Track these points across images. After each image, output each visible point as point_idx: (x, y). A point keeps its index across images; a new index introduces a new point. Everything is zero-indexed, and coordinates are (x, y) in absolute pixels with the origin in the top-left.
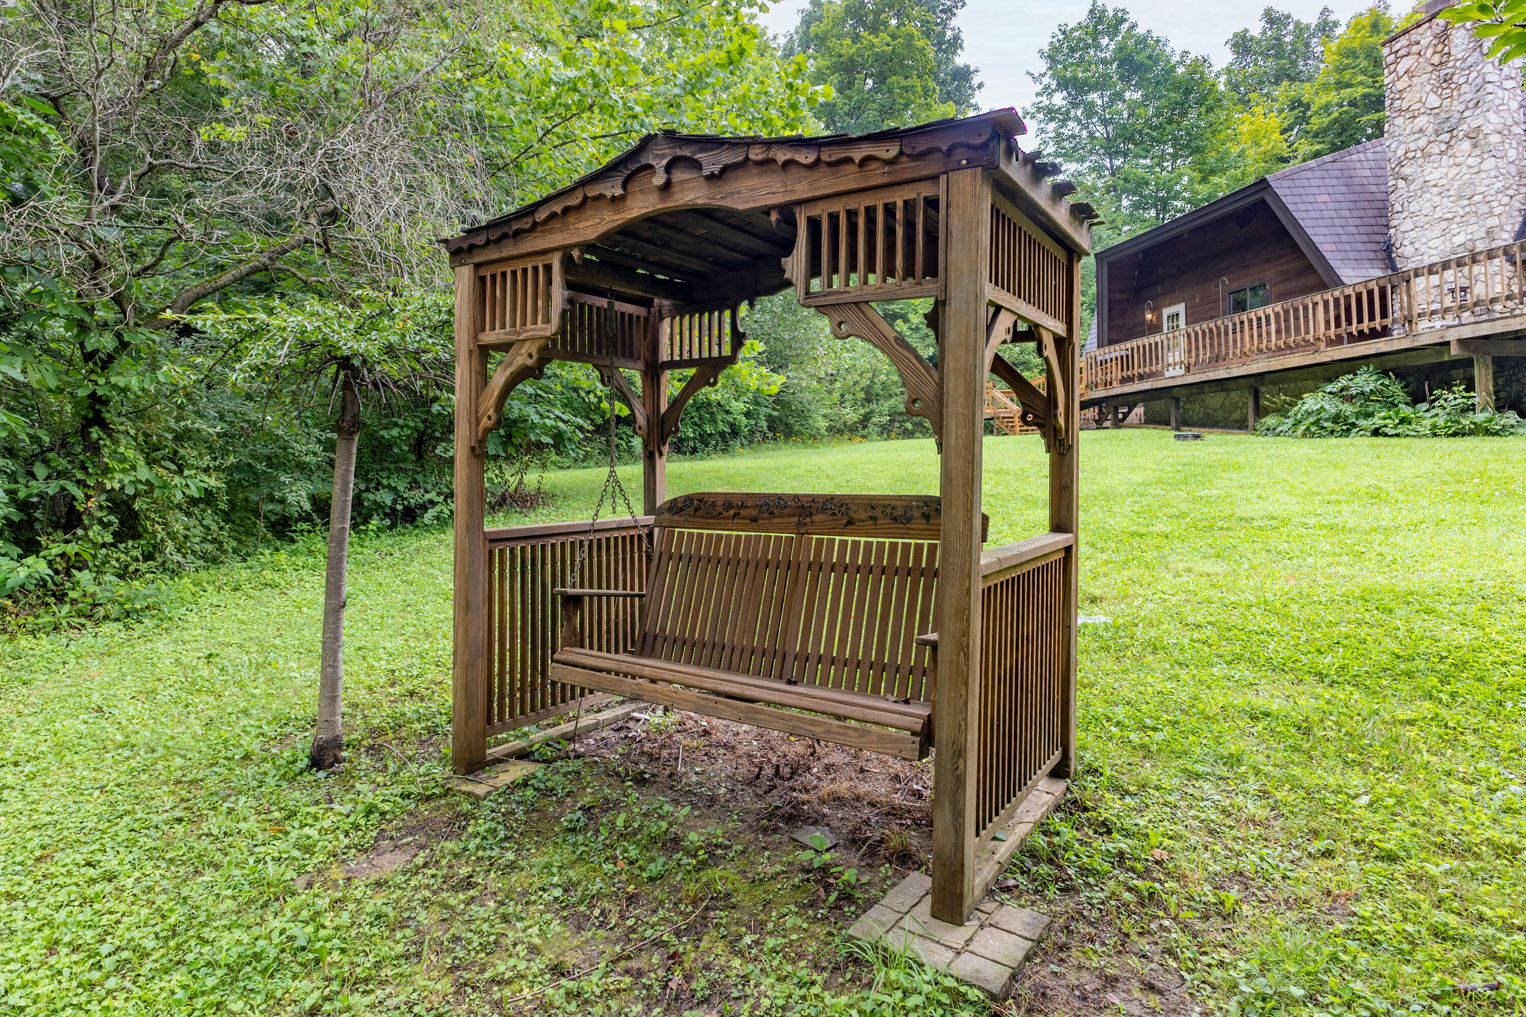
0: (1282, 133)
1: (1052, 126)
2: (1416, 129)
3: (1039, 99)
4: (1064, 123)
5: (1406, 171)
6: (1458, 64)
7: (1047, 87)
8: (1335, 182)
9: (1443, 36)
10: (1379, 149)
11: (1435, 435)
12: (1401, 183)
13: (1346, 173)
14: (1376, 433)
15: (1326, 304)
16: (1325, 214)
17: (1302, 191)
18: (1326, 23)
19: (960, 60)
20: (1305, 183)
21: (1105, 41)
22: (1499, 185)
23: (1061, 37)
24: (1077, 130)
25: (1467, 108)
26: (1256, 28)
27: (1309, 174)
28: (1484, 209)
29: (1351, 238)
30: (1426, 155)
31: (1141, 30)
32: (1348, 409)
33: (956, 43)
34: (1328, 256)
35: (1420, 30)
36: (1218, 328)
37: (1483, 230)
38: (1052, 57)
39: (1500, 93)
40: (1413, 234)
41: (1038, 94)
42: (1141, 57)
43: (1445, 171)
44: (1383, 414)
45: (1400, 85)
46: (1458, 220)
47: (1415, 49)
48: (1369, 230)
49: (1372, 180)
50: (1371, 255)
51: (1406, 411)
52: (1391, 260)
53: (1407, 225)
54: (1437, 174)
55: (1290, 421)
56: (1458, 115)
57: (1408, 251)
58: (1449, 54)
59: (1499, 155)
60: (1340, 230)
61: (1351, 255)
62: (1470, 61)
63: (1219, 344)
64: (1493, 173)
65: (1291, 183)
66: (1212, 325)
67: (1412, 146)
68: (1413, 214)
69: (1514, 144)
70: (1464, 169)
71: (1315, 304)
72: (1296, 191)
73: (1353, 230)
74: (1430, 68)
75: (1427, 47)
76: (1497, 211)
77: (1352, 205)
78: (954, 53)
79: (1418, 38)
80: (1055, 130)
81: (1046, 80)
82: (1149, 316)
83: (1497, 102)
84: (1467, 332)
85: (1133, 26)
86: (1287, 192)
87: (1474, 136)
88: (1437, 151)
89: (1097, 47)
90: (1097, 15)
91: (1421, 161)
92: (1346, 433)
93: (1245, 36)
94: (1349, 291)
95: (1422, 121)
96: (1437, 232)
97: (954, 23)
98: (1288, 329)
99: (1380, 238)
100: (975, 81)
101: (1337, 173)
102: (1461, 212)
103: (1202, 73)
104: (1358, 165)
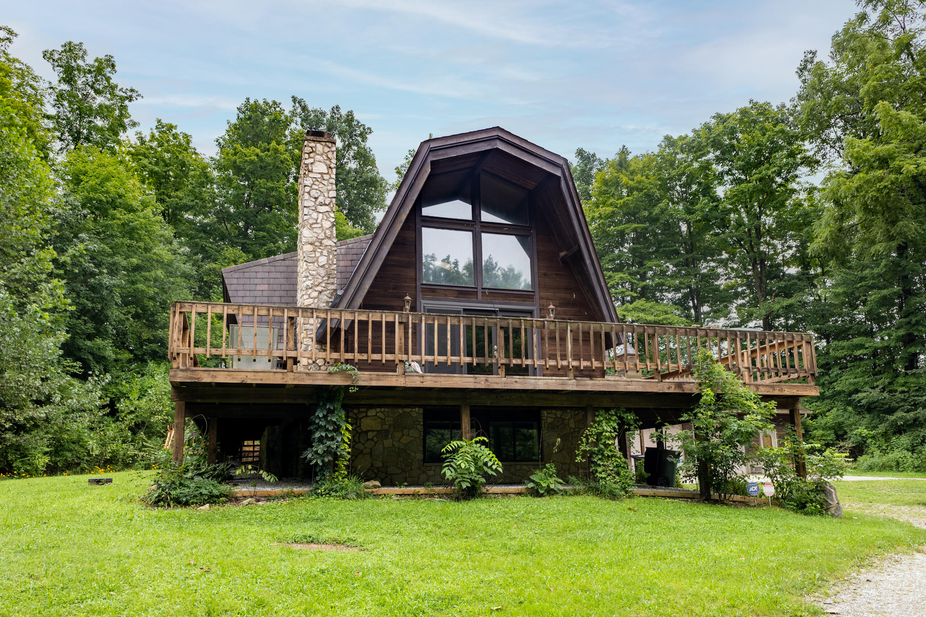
17: (247, 281)
39: (315, 215)
65: (241, 275)
69: (325, 253)
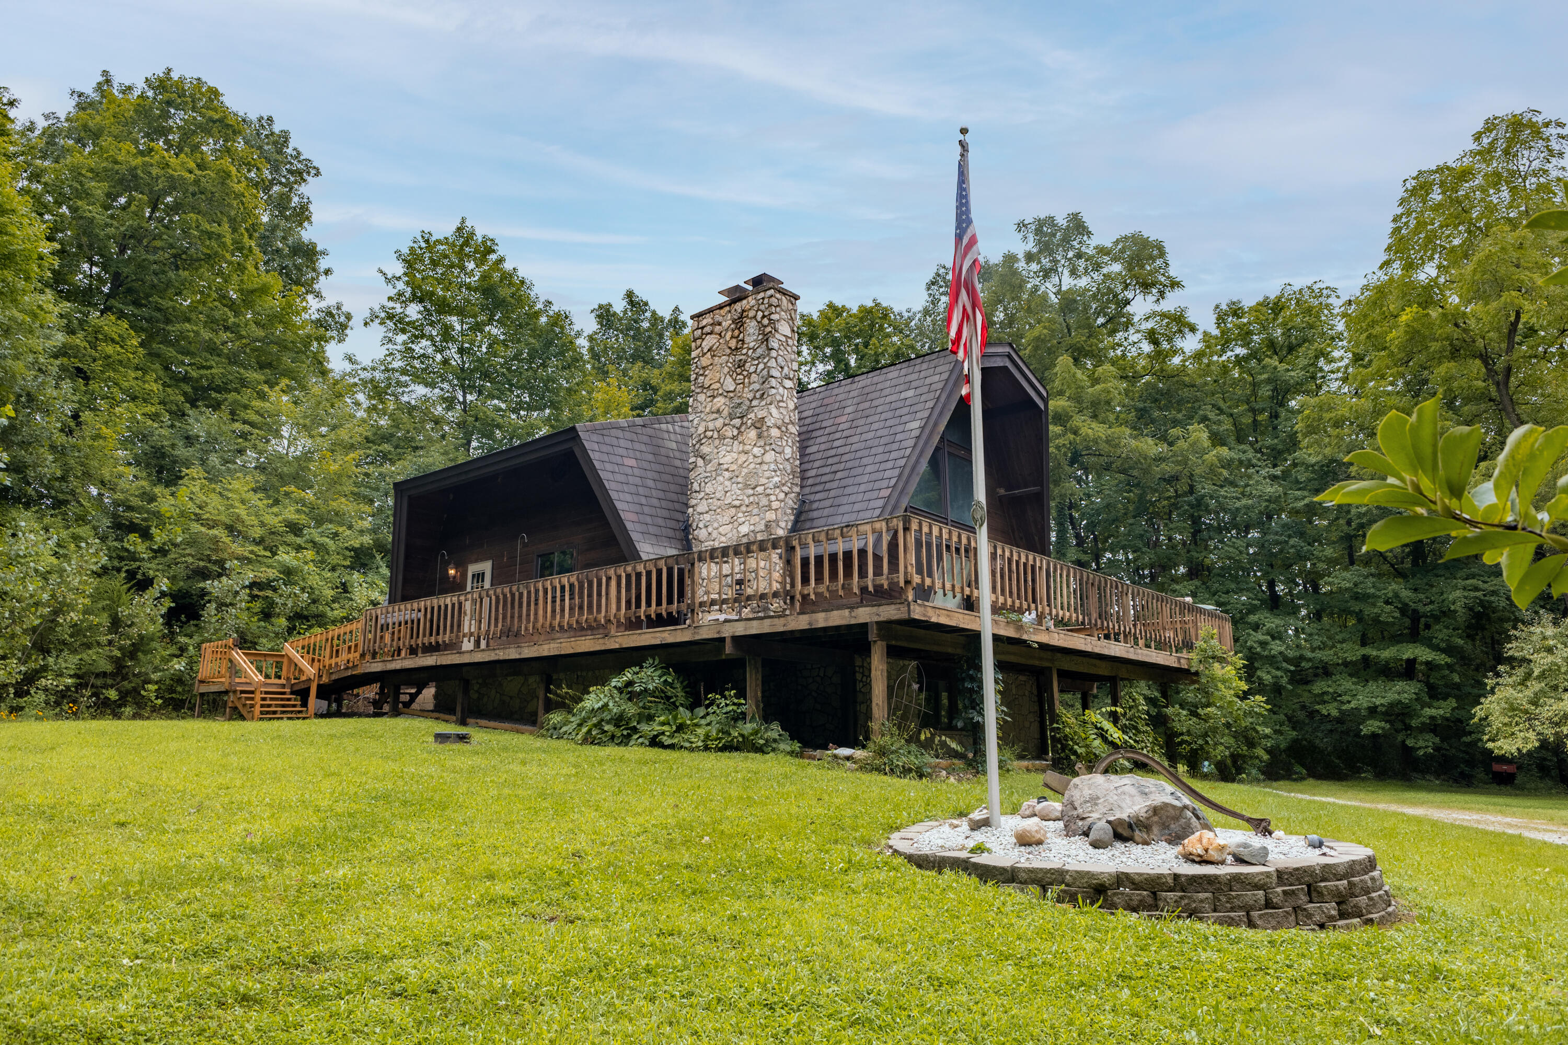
0: (632, 410)
1: (401, 338)
2: (714, 409)
3: (391, 304)
4: (415, 338)
5: (705, 449)
6: (750, 352)
7: (400, 294)
8: (643, 448)
9: (739, 322)
10: (686, 424)
11: (706, 748)
12: (700, 462)
13: (655, 441)
14: (655, 742)
15: (619, 578)
16: (631, 479)
17: (610, 449)
18: (676, 321)
19: (307, 234)
20: (615, 442)
21: (471, 266)
22: (777, 479)
23: (423, 245)
24: (430, 351)
25: (755, 398)
26: (619, 306)
27: (619, 433)
28: (764, 501)
29: (653, 511)
30: (722, 438)
31: (508, 266)
32: (631, 709)
33: (302, 215)
34: (629, 526)
35: (723, 312)
36: (513, 595)
37: (763, 522)
38: (411, 261)
39: (781, 390)
40: (707, 517)
41: (390, 299)
42: (504, 292)
43: (735, 455)
44: (662, 718)
45: (705, 361)
46: (744, 508)
47: (717, 329)
48: (670, 505)
49: (677, 454)
50: (670, 533)
51: (684, 715)
52: (688, 542)
53: (702, 508)
54: (728, 459)
55: (575, 720)
56: (747, 403)
57: (702, 534)
58: (743, 341)
59: (778, 449)
60: (643, 501)
61: (652, 529)
62: (759, 351)
63: (512, 617)
64: (773, 466)
65: (600, 439)
66: (507, 590)
67: (711, 425)
68: (708, 496)
69: (790, 443)
70: (751, 459)
71: (609, 579)
72: (605, 448)
73: (655, 502)
74: (728, 351)
75: (727, 330)
76: (775, 505)
77: (656, 476)
78: (301, 224)
79: (720, 319)
80: (404, 343)
81: (400, 286)
82: (452, 572)
83: (779, 398)
84: (740, 629)
85: (501, 260)
86: (596, 447)
87: (759, 424)
88: (730, 434)
89: (463, 268)
90: (464, 235)
91: (717, 442)
92: (625, 741)
93: (608, 311)
94: (640, 568)
95: (720, 401)
96: (727, 519)
97: (303, 189)
98: (581, 608)
99: (680, 517)
100: (323, 264)
101: (645, 439)
102: (747, 502)
103: (562, 327)
104: (666, 436)
